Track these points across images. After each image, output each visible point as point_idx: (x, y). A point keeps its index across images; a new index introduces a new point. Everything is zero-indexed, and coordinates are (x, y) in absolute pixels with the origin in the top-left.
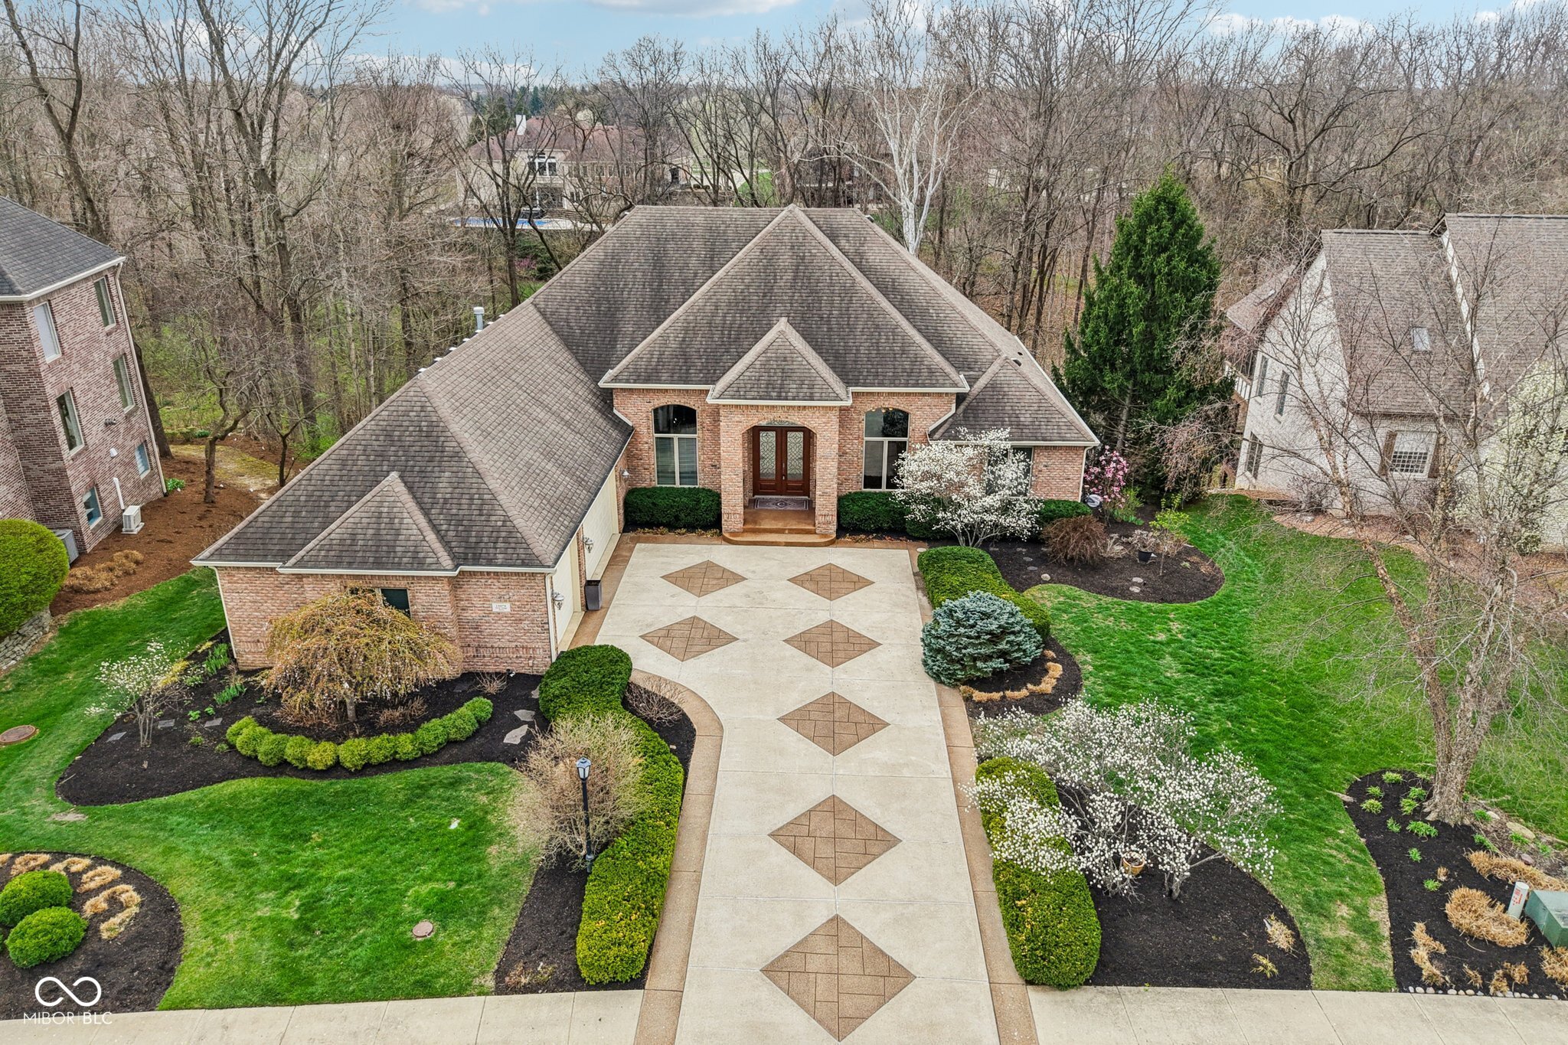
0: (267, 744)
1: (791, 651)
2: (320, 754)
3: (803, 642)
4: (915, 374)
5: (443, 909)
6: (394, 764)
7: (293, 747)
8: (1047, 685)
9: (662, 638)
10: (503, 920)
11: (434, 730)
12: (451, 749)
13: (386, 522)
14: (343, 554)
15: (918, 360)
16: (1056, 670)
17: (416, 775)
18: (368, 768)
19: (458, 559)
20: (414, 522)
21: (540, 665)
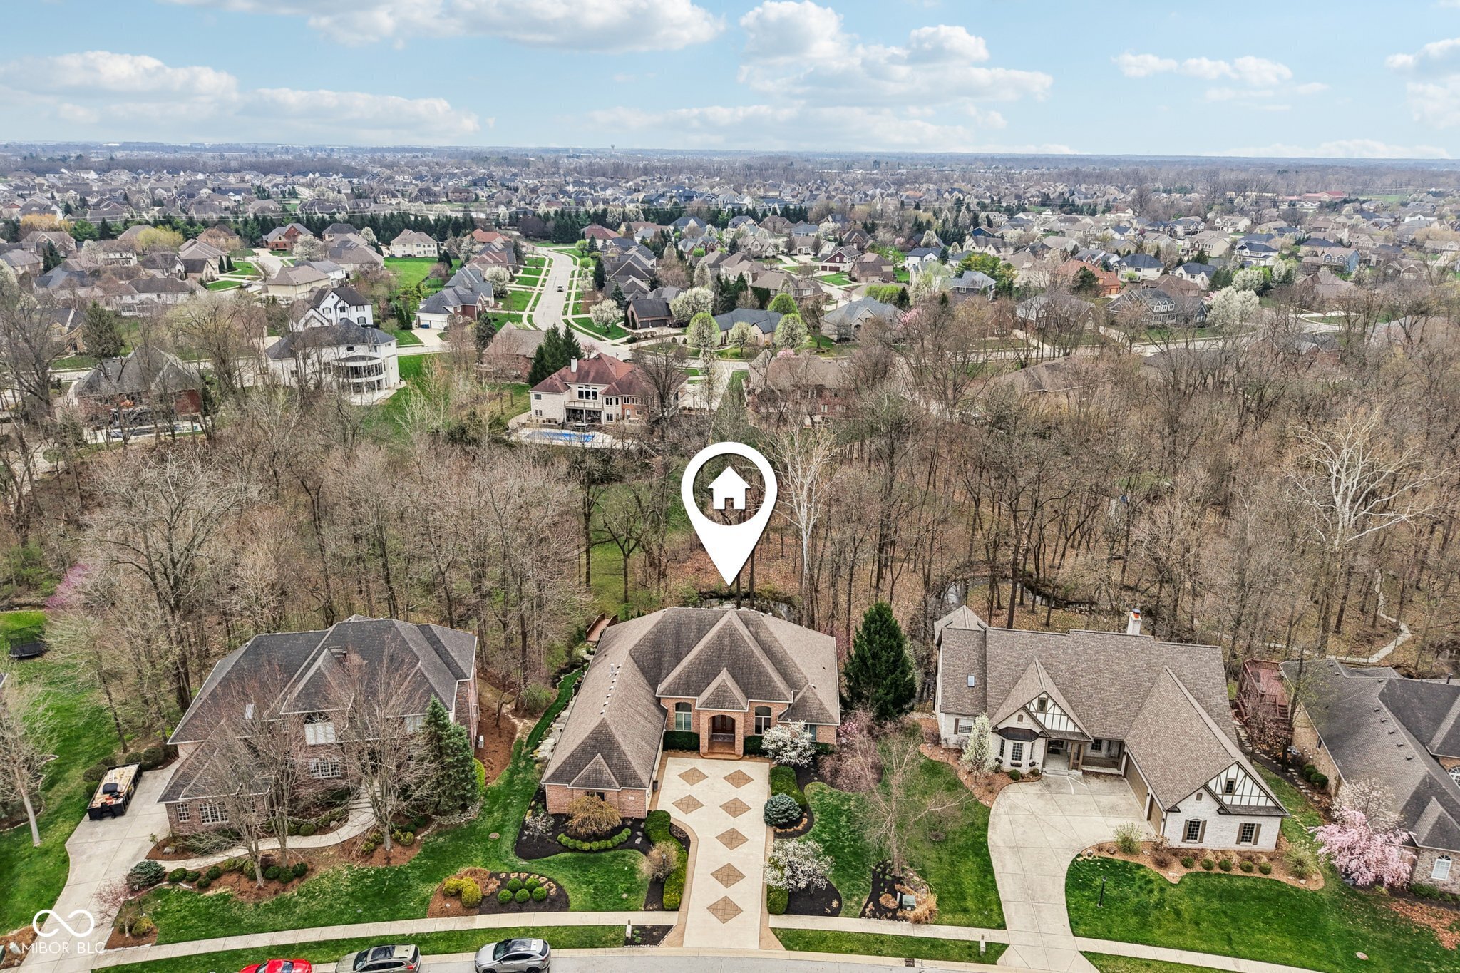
0: (571, 843)
1: (722, 811)
2: (586, 846)
3: (726, 807)
4: (774, 694)
5: (629, 891)
6: (607, 849)
7: (579, 844)
8: (800, 828)
9: (678, 804)
10: (644, 894)
11: (617, 838)
12: (622, 845)
13: (598, 771)
14: (586, 782)
15: (775, 688)
16: (805, 821)
17: (612, 853)
18: (600, 850)
19: (621, 785)
20: (607, 771)
21: (643, 815)
